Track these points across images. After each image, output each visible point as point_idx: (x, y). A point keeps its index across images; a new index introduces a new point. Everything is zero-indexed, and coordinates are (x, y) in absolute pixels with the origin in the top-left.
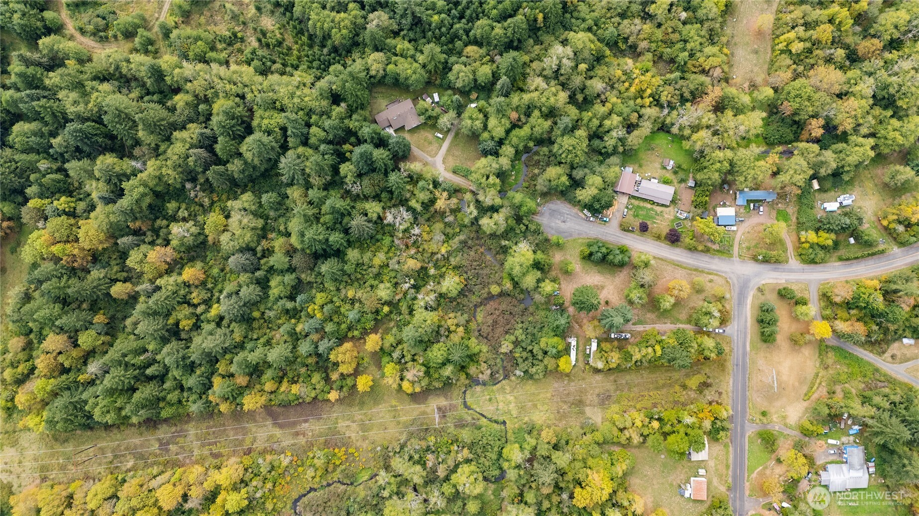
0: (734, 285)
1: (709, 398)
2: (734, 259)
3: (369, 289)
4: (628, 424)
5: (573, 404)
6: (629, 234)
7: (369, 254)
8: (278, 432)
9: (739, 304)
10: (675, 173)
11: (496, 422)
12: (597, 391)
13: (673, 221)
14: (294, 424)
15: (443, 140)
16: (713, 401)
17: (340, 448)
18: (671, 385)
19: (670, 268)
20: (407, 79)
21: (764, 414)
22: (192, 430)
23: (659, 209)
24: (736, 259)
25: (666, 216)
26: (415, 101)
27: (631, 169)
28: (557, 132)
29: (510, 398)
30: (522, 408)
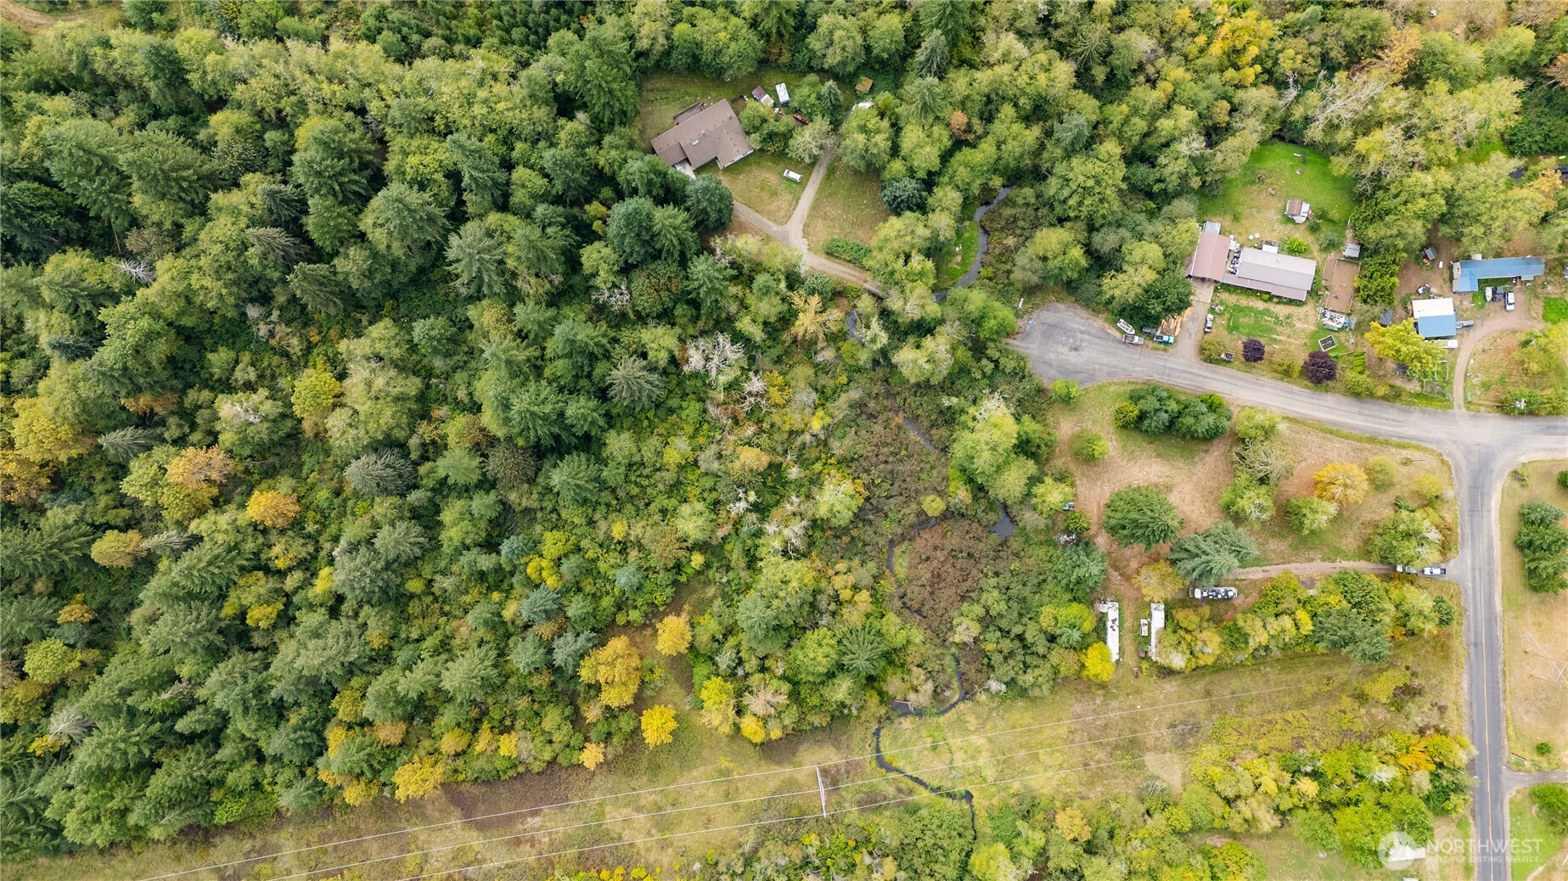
0: (1458, 469)
1: (1419, 720)
2: (1456, 410)
3: (658, 517)
4: (1246, 788)
5: (1116, 747)
6: (1220, 369)
7: (654, 442)
8: (476, 841)
9: (1473, 510)
10: (1314, 229)
11: (950, 795)
12: (1168, 717)
13: (1314, 335)
14: (510, 821)
15: (802, 184)
16: (1427, 727)
17: (611, 869)
18: (1331, 696)
19: (1314, 439)
20: (718, 53)
21: (1543, 749)
22: (288, 846)
23: (1282, 310)
24: (1459, 410)
25: (1299, 325)
26: (736, 102)
27: (1217, 227)
28: (1054, 151)
29: (978, 740)
30: (1006, 766)
